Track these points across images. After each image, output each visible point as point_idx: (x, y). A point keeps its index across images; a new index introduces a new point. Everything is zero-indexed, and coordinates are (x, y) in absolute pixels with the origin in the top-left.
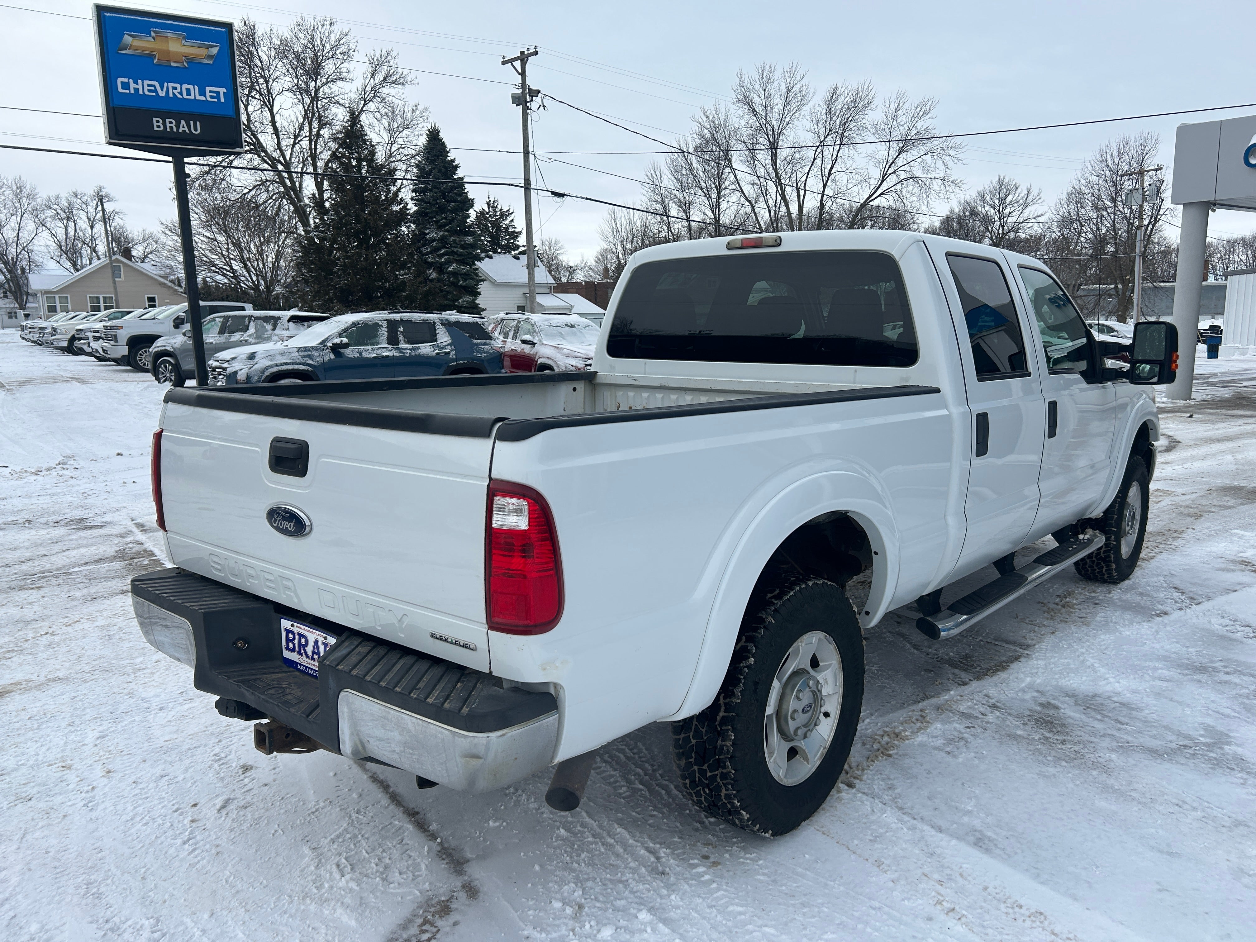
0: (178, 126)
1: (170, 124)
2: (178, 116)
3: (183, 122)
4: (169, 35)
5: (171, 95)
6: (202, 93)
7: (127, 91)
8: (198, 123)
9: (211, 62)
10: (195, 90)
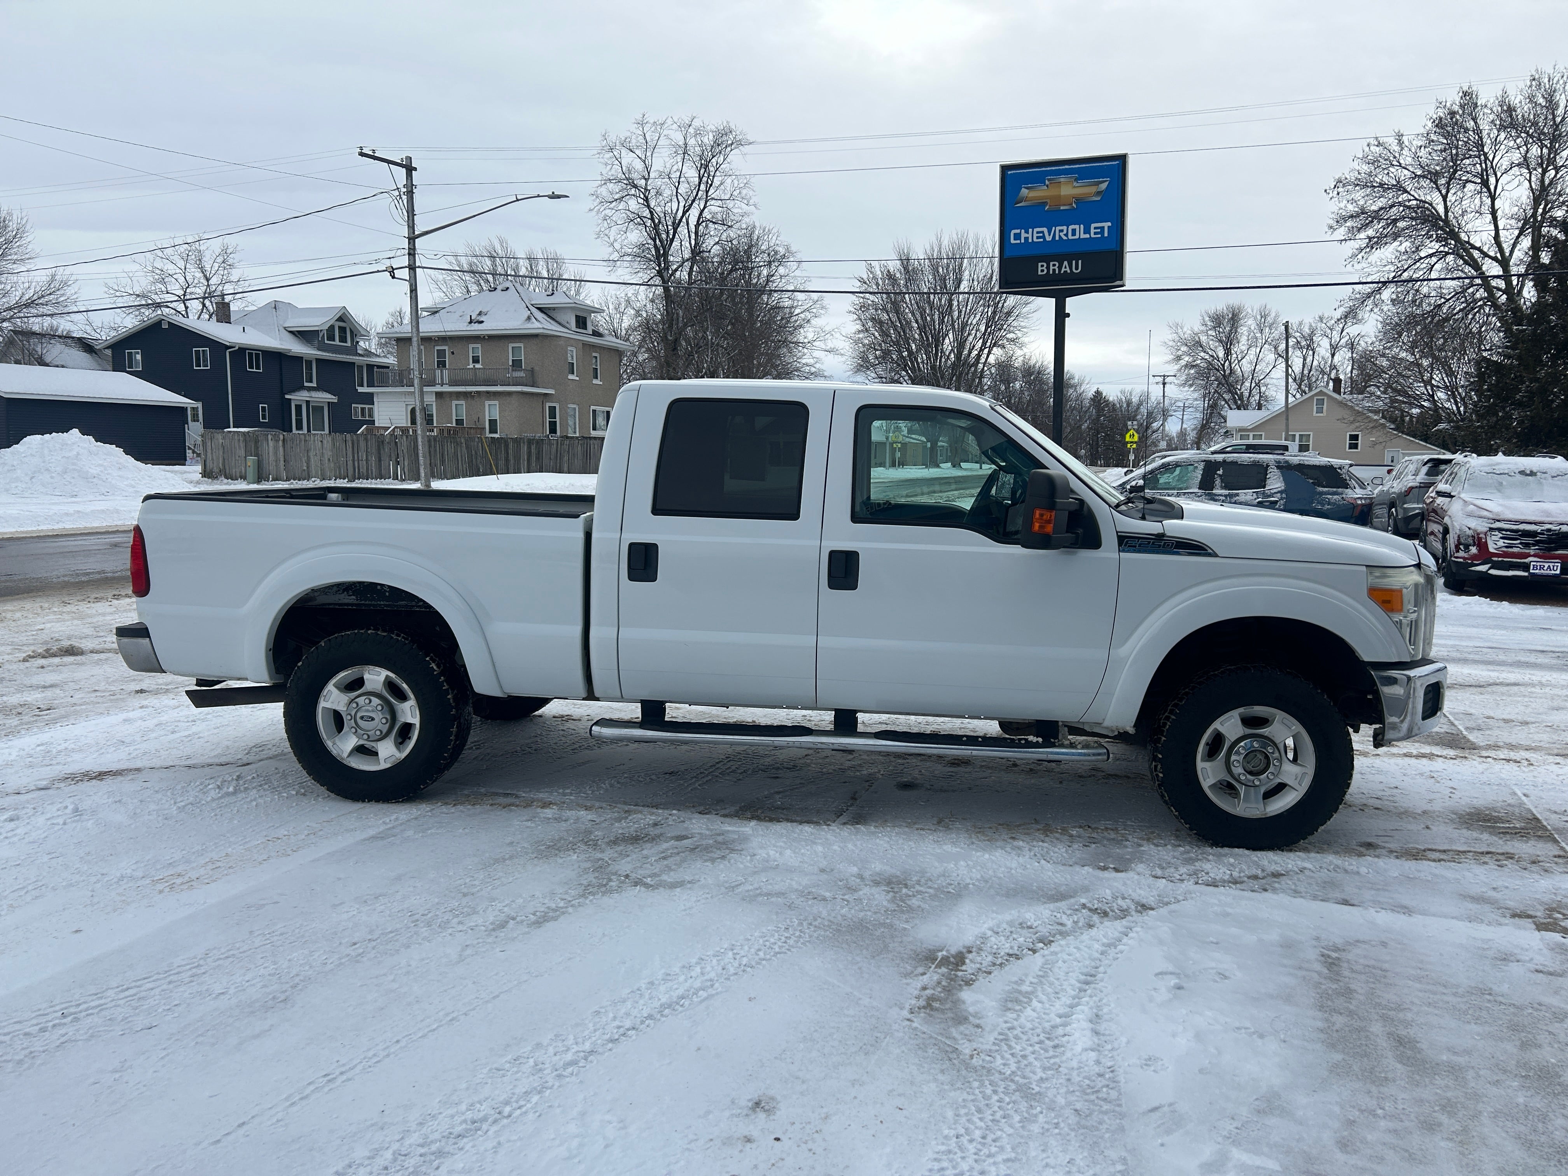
0: (1060, 268)
1: (1054, 266)
2: (1060, 259)
3: (1066, 263)
4: (1062, 180)
5: (1057, 238)
6: (1087, 231)
7: (1018, 242)
8: (1080, 262)
9: (1099, 199)
10: (1079, 229)
